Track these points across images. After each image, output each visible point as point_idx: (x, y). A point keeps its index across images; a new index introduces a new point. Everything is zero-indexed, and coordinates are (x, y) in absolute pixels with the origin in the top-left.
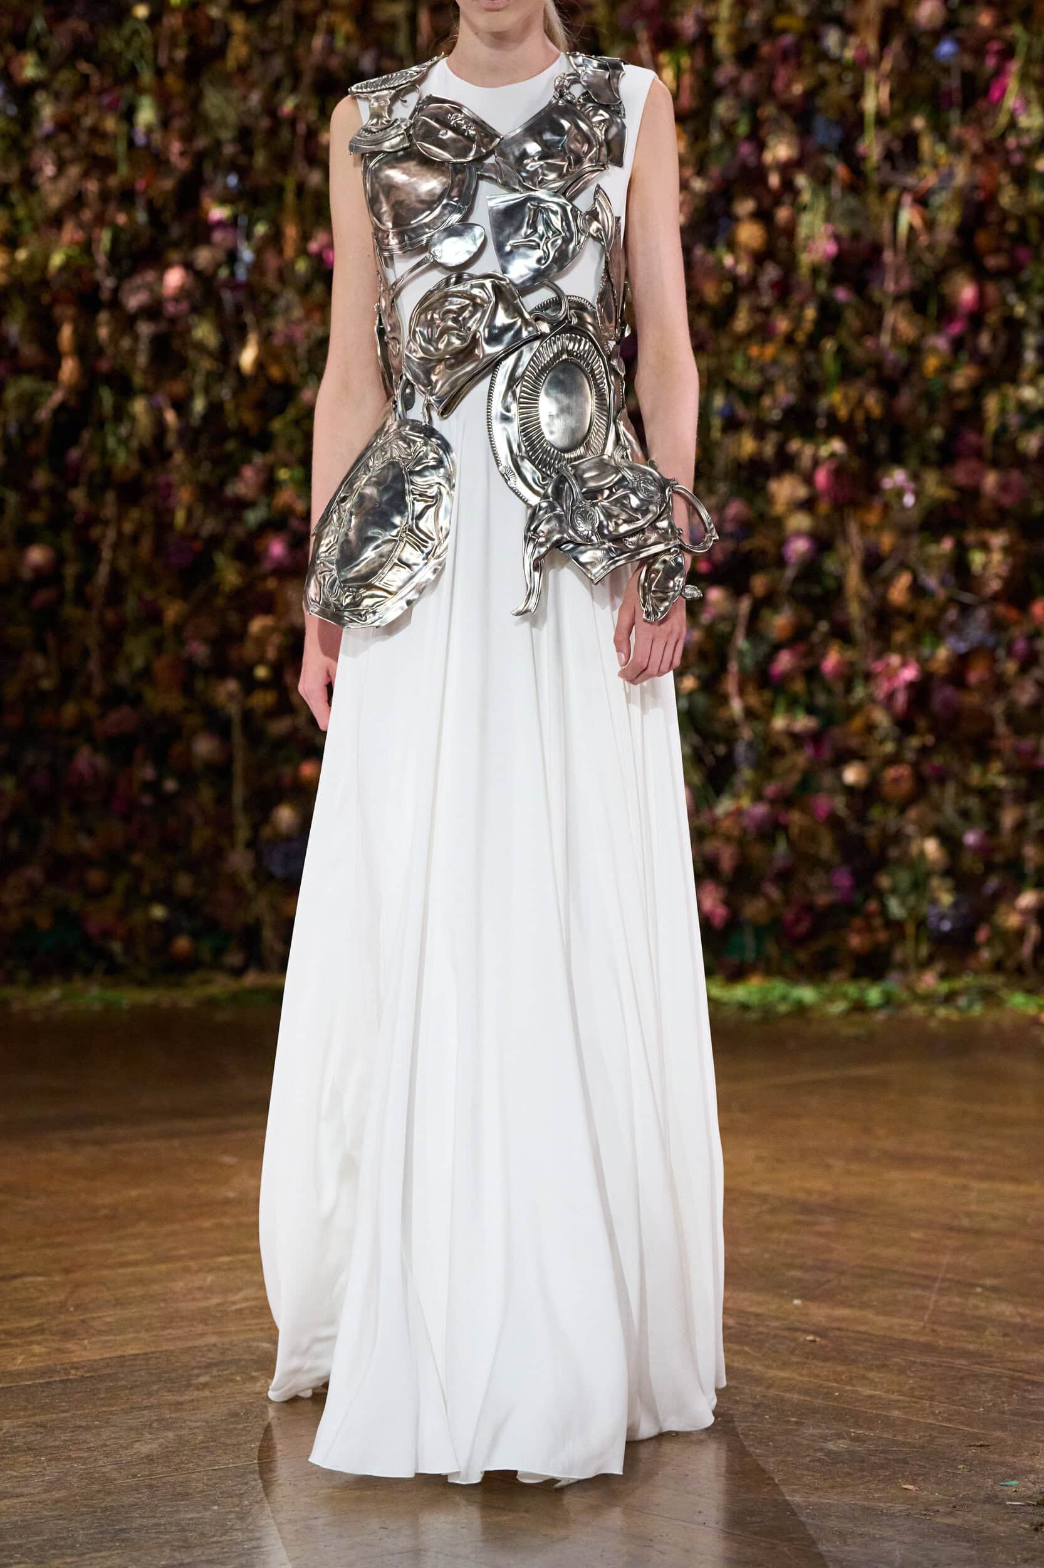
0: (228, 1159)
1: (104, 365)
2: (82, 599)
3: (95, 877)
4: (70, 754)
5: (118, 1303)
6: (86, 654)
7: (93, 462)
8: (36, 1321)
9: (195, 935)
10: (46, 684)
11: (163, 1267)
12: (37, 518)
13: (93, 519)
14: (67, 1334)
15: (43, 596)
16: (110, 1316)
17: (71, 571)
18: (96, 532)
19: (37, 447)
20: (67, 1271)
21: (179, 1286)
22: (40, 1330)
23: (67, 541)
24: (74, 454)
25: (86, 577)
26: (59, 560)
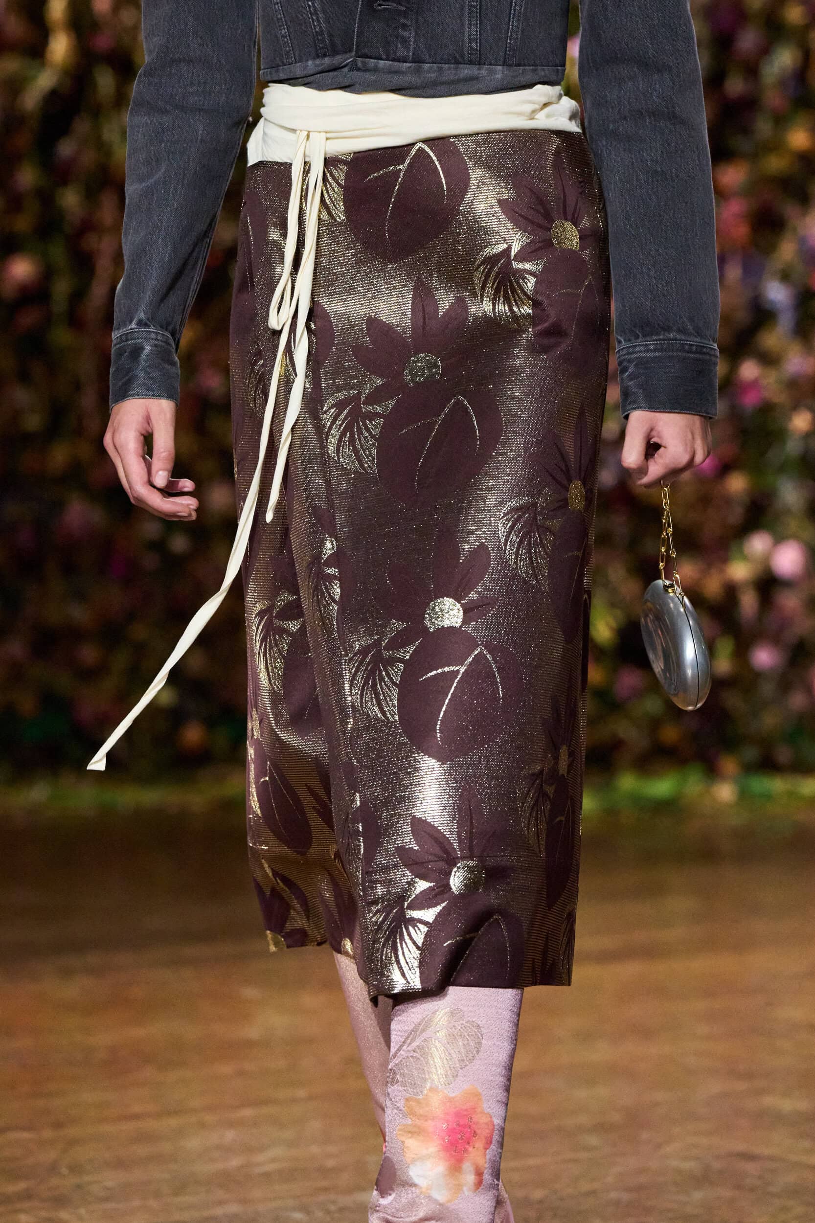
0: (250, 992)
1: (103, 42)
2: (75, 320)
3: (89, 654)
4: (59, 506)
5: (120, 1164)
6: (77, 386)
7: (88, 159)
8: (22, 1185)
9: (210, 723)
10: (33, 422)
11: (173, 1122)
12: (23, 223)
13: (88, 226)
14: (60, 1201)
15: (28, 319)
16: (111, 1179)
17: (62, 288)
18: (91, 241)
19: (23, 140)
20: (58, 1125)
21: (193, 1143)
22: (27, 1195)
23: (58, 252)
24: (66, 149)
25: (78, 295)
26: (47, 275)
